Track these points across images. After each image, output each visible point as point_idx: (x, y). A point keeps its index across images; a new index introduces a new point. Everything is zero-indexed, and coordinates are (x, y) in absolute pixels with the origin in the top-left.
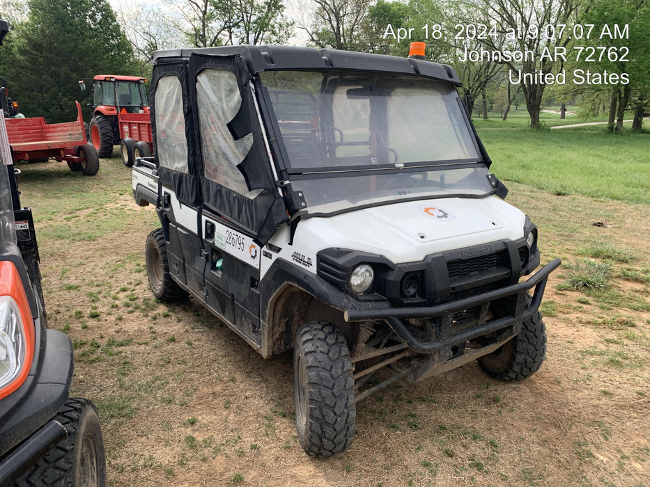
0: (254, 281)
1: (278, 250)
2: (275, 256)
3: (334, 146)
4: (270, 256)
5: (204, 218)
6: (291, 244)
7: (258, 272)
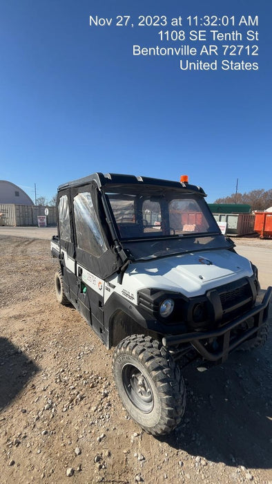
0: (100, 304)
1: (114, 287)
2: (112, 290)
3: (143, 227)
4: (109, 291)
5: (78, 266)
6: (121, 283)
7: (103, 298)
